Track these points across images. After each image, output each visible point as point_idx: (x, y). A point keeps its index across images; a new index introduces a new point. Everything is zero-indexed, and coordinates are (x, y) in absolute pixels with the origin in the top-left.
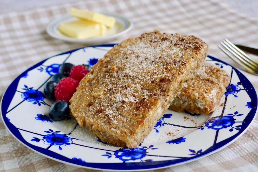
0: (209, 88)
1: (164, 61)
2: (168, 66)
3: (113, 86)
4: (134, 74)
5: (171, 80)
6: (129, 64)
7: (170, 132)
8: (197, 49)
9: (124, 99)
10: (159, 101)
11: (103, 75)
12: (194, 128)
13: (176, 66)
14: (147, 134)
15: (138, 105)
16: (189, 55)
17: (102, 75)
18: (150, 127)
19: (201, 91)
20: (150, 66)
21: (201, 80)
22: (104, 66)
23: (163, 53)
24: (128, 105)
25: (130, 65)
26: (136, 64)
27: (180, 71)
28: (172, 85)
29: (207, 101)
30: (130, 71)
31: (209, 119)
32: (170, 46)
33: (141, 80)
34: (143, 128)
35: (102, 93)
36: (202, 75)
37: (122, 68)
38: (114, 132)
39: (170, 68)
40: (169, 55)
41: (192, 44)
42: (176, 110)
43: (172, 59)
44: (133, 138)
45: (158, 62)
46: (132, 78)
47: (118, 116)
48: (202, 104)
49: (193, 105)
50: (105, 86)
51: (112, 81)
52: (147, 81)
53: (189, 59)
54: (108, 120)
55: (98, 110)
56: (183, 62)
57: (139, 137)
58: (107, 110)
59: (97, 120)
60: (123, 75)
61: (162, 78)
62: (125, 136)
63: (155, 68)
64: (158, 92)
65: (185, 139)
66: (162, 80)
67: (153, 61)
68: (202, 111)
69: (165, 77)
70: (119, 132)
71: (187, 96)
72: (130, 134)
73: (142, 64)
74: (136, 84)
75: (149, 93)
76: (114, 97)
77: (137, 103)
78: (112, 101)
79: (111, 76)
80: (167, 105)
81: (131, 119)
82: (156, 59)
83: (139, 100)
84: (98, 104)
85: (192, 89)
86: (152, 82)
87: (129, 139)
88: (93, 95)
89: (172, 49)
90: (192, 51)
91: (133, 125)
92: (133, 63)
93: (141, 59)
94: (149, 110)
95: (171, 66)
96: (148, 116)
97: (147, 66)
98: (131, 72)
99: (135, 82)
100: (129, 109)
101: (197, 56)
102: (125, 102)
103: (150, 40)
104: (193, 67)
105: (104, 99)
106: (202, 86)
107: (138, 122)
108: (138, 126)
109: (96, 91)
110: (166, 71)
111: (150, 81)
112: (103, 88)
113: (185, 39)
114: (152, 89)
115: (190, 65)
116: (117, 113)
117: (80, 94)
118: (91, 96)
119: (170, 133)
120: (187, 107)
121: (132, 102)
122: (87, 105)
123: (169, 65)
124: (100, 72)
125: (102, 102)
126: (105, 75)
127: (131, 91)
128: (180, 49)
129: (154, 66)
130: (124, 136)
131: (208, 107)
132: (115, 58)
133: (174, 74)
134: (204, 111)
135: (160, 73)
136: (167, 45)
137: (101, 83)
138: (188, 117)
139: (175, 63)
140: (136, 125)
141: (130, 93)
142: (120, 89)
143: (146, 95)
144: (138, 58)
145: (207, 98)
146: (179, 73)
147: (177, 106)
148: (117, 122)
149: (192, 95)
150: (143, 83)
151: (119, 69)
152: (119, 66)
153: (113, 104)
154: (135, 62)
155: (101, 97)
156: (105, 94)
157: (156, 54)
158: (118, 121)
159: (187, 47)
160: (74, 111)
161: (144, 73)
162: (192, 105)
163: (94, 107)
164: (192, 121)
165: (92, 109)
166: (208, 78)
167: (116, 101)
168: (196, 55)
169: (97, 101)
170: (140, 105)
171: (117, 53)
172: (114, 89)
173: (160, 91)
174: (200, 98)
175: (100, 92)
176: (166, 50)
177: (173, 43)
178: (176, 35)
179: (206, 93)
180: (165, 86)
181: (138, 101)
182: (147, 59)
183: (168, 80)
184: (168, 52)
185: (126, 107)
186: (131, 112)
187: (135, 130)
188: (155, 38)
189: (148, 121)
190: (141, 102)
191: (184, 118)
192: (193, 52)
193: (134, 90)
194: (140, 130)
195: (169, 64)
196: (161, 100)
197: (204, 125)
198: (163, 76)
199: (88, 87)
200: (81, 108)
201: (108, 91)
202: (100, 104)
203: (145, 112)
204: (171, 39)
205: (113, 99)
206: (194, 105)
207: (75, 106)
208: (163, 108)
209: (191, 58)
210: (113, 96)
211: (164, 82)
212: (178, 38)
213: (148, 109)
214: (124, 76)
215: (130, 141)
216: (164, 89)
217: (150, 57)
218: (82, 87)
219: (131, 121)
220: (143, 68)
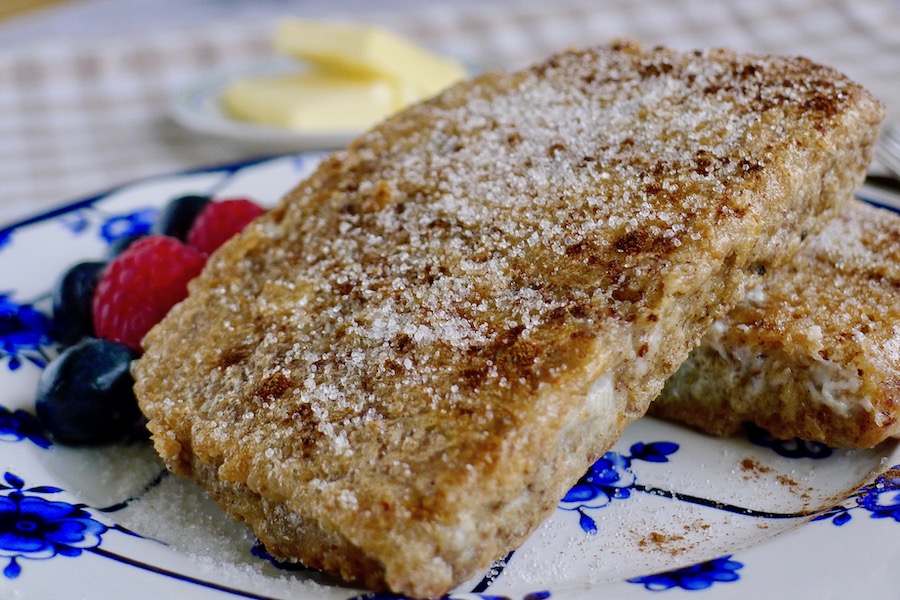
0: (883, 310)
1: (646, 158)
2: (664, 177)
3: (364, 271)
4: (485, 215)
5: (677, 243)
6: (462, 171)
7: (659, 533)
8: (822, 107)
9: (408, 331)
10: (599, 342)
11: (329, 224)
12: (794, 519)
13: (710, 177)
14: (520, 528)
15: (477, 361)
16: (779, 130)
17: (322, 222)
18: (538, 488)
19: (841, 321)
20: (571, 180)
21: (842, 273)
22: (343, 184)
23: (646, 125)
24: (426, 358)
25: (467, 178)
26: (500, 172)
27: (726, 201)
28: (677, 268)
29: (872, 371)
30: (463, 202)
31: (878, 474)
32: (683, 94)
33: (513, 241)
34: (492, 484)
35: (303, 302)
36: (847, 252)
37: (427, 191)
38: (324, 499)
39: (674, 188)
40: (674, 134)
41: (796, 86)
42: (700, 423)
43: (687, 148)
44: (425, 538)
45: (614, 163)
46: (468, 233)
47: (362, 414)
48: (842, 385)
49: (795, 394)
50: (327, 270)
51: (366, 250)
52: (543, 247)
53: (779, 148)
54: (306, 435)
55: (265, 385)
56: (748, 163)
57: (467, 535)
58: (310, 383)
59: (248, 433)
60: (426, 220)
61: (628, 231)
62: (383, 523)
63: (594, 189)
64: (601, 298)
65: (740, 566)
66: (628, 243)
67: (588, 159)
68: (839, 426)
69: (643, 229)
70: (348, 499)
71: (762, 343)
72: (407, 514)
73: (532, 172)
74: (485, 260)
75: (549, 302)
76: (360, 323)
77: (473, 350)
78: (344, 339)
79: (369, 226)
80: (646, 378)
81: (429, 430)
82: (604, 149)
83: (487, 335)
84: (269, 357)
85: (792, 310)
86: (574, 251)
87: (400, 539)
88: (258, 312)
89: (693, 106)
90: (795, 116)
91: (436, 463)
92: (486, 168)
93: (525, 149)
94: (535, 387)
95: (681, 178)
96: (532, 420)
97: (553, 181)
98: (470, 205)
99: (481, 250)
100: (429, 381)
101: (821, 139)
102: (413, 347)
103: (586, 73)
104: (802, 193)
105: (308, 333)
106: (843, 301)
107: (464, 446)
108: (464, 472)
109: (276, 296)
110: (654, 203)
111: (563, 244)
112: (316, 280)
113: (760, 69)
114: (565, 287)
115: (783, 176)
116: (362, 398)
117: (195, 310)
118: (248, 317)
119: (656, 538)
120: (762, 404)
121: (450, 348)
122: (216, 359)
123: (673, 172)
124: (316, 213)
125: (296, 346)
126: (339, 222)
127: (457, 292)
128: (736, 107)
129: (593, 179)
130: (374, 521)
131: (875, 403)
132: (400, 151)
133: (691, 215)
134: (850, 429)
135: (621, 210)
136: (668, 93)
137: (310, 258)
138: (764, 464)
139: (702, 166)
140: (451, 466)
141: (446, 303)
142: (398, 283)
143: (531, 314)
144: (512, 146)
145: (872, 355)
146: (720, 212)
147: (709, 399)
148: (352, 448)
149: (789, 338)
150: (522, 256)
151: (411, 196)
152: (414, 181)
153: (349, 355)
154: (495, 165)
155: (292, 319)
156: (318, 309)
157: (609, 127)
158: (357, 439)
159: (771, 99)
160: (149, 389)
161: (534, 208)
162: (789, 396)
163: (247, 372)
164: (784, 481)
165: (236, 381)
166: (874, 265)
167: (367, 342)
168: (818, 135)
169: (271, 339)
170: (490, 363)
171: (416, 129)
172: (365, 283)
173: (609, 294)
174: (834, 357)
175: (295, 299)
176: (660, 113)
177: (701, 82)
178: (715, 54)
179: (865, 330)
180: (639, 272)
181: (483, 340)
182: (556, 152)
183: (659, 240)
184: (671, 118)
185: (411, 371)
186: (434, 393)
187: (440, 494)
188: (610, 67)
189: (527, 448)
190: (497, 347)
191: (739, 466)
192: (802, 120)
193: (470, 286)
194: (470, 493)
195: (669, 170)
196: (612, 343)
197: (851, 503)
198: (634, 223)
199: (242, 275)
200: (184, 375)
201: (337, 292)
202: (281, 355)
203: (516, 397)
204: (692, 68)
205: (350, 330)
206: (800, 393)
207: (155, 365)
208: (624, 392)
209: (792, 147)
210: (356, 315)
211: (638, 251)
212: (726, 64)
213: (534, 381)
214: (432, 225)
215: (408, 555)
216: (633, 287)
217: (573, 140)
218: (211, 279)
219: (425, 442)
220: (532, 188)
